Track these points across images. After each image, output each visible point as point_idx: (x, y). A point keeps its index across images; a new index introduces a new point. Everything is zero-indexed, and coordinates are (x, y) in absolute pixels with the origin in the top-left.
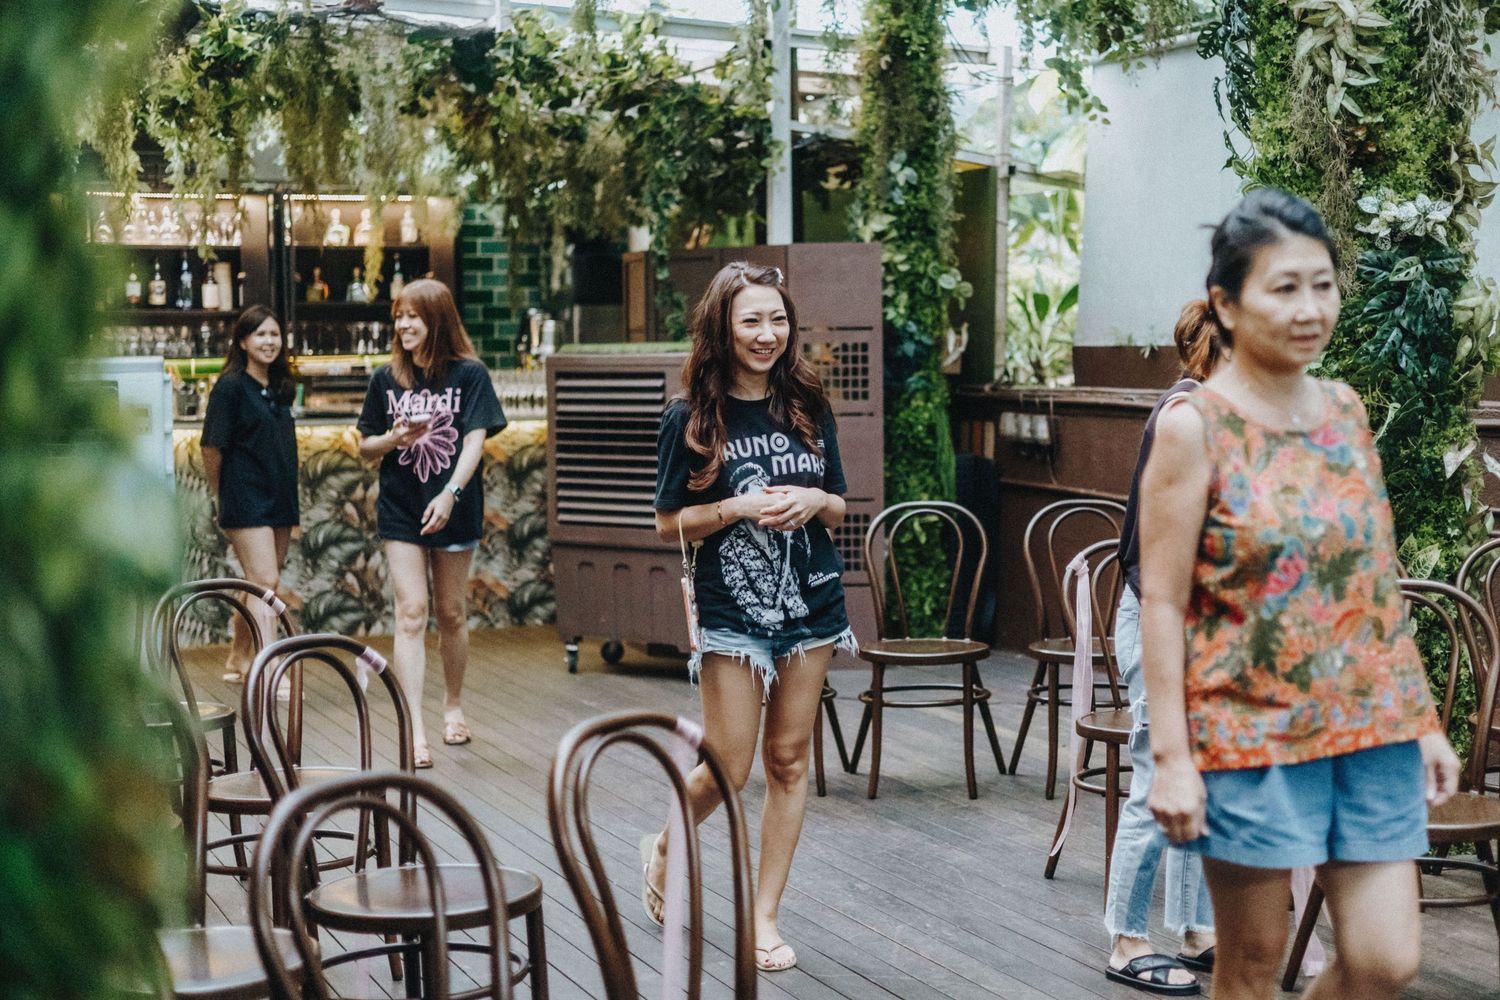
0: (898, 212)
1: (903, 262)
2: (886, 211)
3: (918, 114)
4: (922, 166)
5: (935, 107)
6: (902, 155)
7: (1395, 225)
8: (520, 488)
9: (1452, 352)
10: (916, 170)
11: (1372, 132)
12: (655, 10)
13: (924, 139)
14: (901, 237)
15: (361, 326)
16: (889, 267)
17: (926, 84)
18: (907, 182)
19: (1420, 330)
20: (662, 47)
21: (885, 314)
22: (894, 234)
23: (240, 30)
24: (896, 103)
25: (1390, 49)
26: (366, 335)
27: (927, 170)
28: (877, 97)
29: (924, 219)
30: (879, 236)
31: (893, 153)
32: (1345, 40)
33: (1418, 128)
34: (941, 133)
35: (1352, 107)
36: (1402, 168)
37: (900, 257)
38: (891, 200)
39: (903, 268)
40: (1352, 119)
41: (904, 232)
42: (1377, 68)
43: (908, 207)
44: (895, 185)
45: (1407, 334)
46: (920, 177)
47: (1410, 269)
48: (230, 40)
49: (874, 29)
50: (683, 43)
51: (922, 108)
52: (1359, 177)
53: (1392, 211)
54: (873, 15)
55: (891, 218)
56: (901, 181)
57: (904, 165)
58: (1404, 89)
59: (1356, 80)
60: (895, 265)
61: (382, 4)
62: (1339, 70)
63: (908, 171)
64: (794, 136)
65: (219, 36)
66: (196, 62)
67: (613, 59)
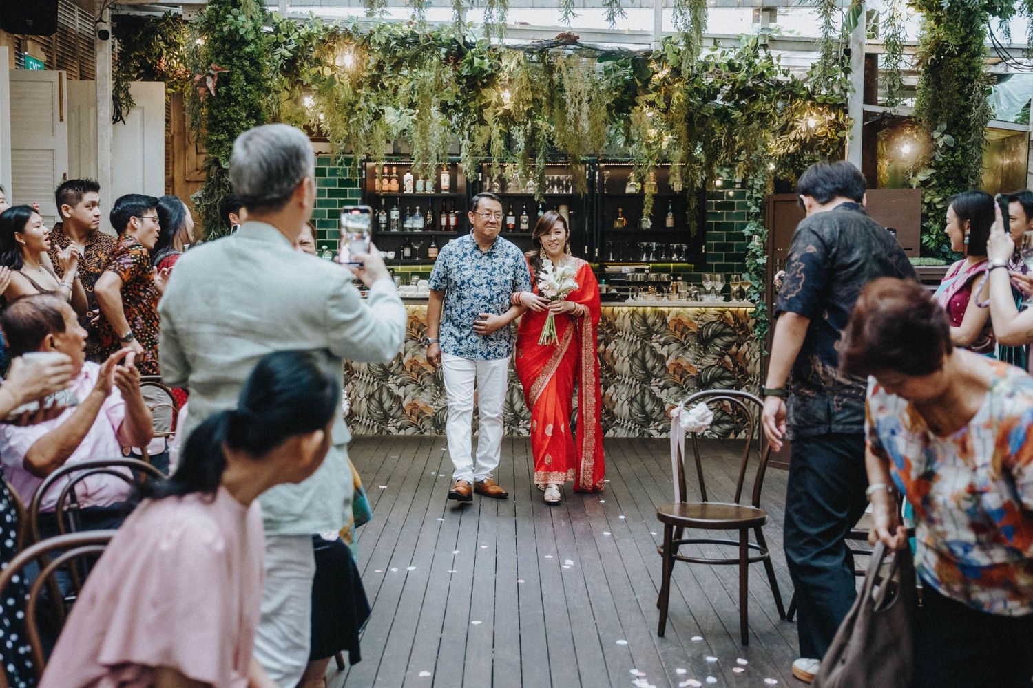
0: (938, 167)
1: (939, 203)
2: (930, 166)
3: (957, 96)
4: (959, 133)
5: (971, 90)
6: (945, 126)
8: (706, 350)
10: (954, 136)
12: (765, 32)
13: (960, 115)
14: (940, 185)
15: (645, 244)
16: (930, 205)
17: (965, 74)
18: (945, 145)
20: (769, 58)
21: (922, 240)
22: (935, 182)
23: (482, 58)
24: (940, 88)
26: (648, 250)
27: (963, 136)
28: (927, 85)
29: (959, 172)
30: (924, 184)
31: (937, 125)
34: (974, 108)
37: (937, 200)
38: (934, 158)
39: (939, 206)
41: (943, 181)
43: (947, 163)
44: (936, 148)
46: (957, 141)
48: (476, 65)
49: (928, 37)
50: (784, 53)
51: (960, 91)
54: (927, 26)
55: (932, 171)
56: (940, 143)
57: (944, 133)
60: (935, 204)
61: (578, 37)
63: (946, 137)
64: (867, 115)
65: (471, 63)
66: (458, 79)
67: (731, 66)
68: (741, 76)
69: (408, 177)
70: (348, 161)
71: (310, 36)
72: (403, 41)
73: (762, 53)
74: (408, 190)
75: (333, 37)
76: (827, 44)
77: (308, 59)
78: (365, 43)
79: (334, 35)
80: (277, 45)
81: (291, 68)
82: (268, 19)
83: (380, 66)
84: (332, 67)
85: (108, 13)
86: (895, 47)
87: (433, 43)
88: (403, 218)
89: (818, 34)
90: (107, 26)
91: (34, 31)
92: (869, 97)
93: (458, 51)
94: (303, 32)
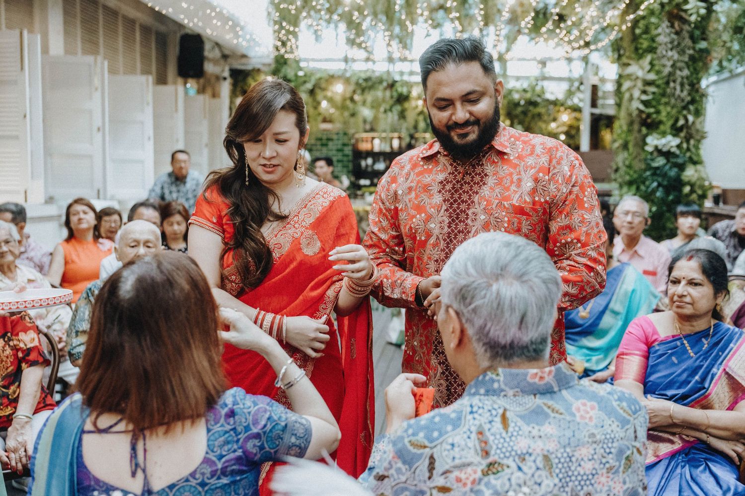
7: (656, 148)
9: (680, 191)
11: (649, 115)
12: (541, 73)
19: (665, 183)
20: (543, 86)
25: (658, 86)
32: (640, 84)
33: (668, 113)
35: (642, 107)
36: (662, 127)
40: (641, 112)
42: (654, 93)
45: (659, 185)
47: (660, 162)
50: (550, 84)
52: (644, 130)
53: (656, 142)
58: (664, 100)
59: (644, 97)
62: (636, 93)
64: (592, 114)
65: (397, 91)
66: (392, 97)
67: (525, 91)
68: (528, 95)
69: (377, 142)
70: (345, 134)
71: (320, 79)
72: (366, 80)
73: (540, 83)
74: (377, 149)
75: (332, 78)
76: (570, 80)
77: (320, 88)
78: (347, 81)
79: (332, 77)
80: (305, 82)
81: (312, 92)
82: (301, 69)
83: (354, 92)
84: (332, 92)
85: (227, 69)
86: (603, 80)
87: (381, 81)
88: (374, 163)
89: (565, 74)
90: (226, 74)
91: (193, 77)
92: (594, 104)
93: (392, 85)
94: (318, 76)
